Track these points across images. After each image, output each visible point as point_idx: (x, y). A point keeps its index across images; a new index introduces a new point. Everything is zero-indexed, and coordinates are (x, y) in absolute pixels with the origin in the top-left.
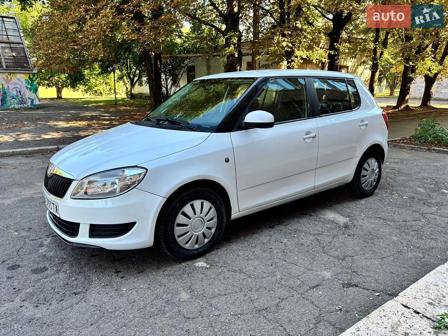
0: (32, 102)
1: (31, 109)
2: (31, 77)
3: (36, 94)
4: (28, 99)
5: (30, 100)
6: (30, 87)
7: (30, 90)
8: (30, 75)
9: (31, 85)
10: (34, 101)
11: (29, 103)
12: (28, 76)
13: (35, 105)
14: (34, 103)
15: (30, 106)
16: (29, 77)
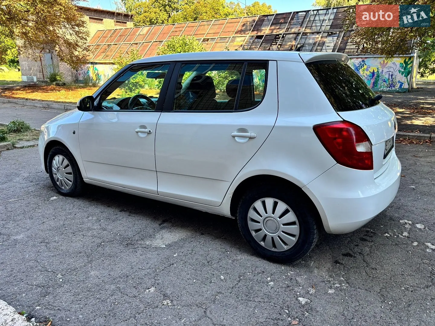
0: (401, 86)
1: (398, 92)
2: (407, 60)
3: (407, 78)
4: (398, 82)
5: (399, 84)
6: (403, 70)
7: (402, 74)
8: (406, 59)
9: (405, 69)
10: (403, 85)
11: (398, 86)
12: (404, 59)
13: (403, 88)
14: (402, 87)
15: (398, 89)
16: (405, 62)
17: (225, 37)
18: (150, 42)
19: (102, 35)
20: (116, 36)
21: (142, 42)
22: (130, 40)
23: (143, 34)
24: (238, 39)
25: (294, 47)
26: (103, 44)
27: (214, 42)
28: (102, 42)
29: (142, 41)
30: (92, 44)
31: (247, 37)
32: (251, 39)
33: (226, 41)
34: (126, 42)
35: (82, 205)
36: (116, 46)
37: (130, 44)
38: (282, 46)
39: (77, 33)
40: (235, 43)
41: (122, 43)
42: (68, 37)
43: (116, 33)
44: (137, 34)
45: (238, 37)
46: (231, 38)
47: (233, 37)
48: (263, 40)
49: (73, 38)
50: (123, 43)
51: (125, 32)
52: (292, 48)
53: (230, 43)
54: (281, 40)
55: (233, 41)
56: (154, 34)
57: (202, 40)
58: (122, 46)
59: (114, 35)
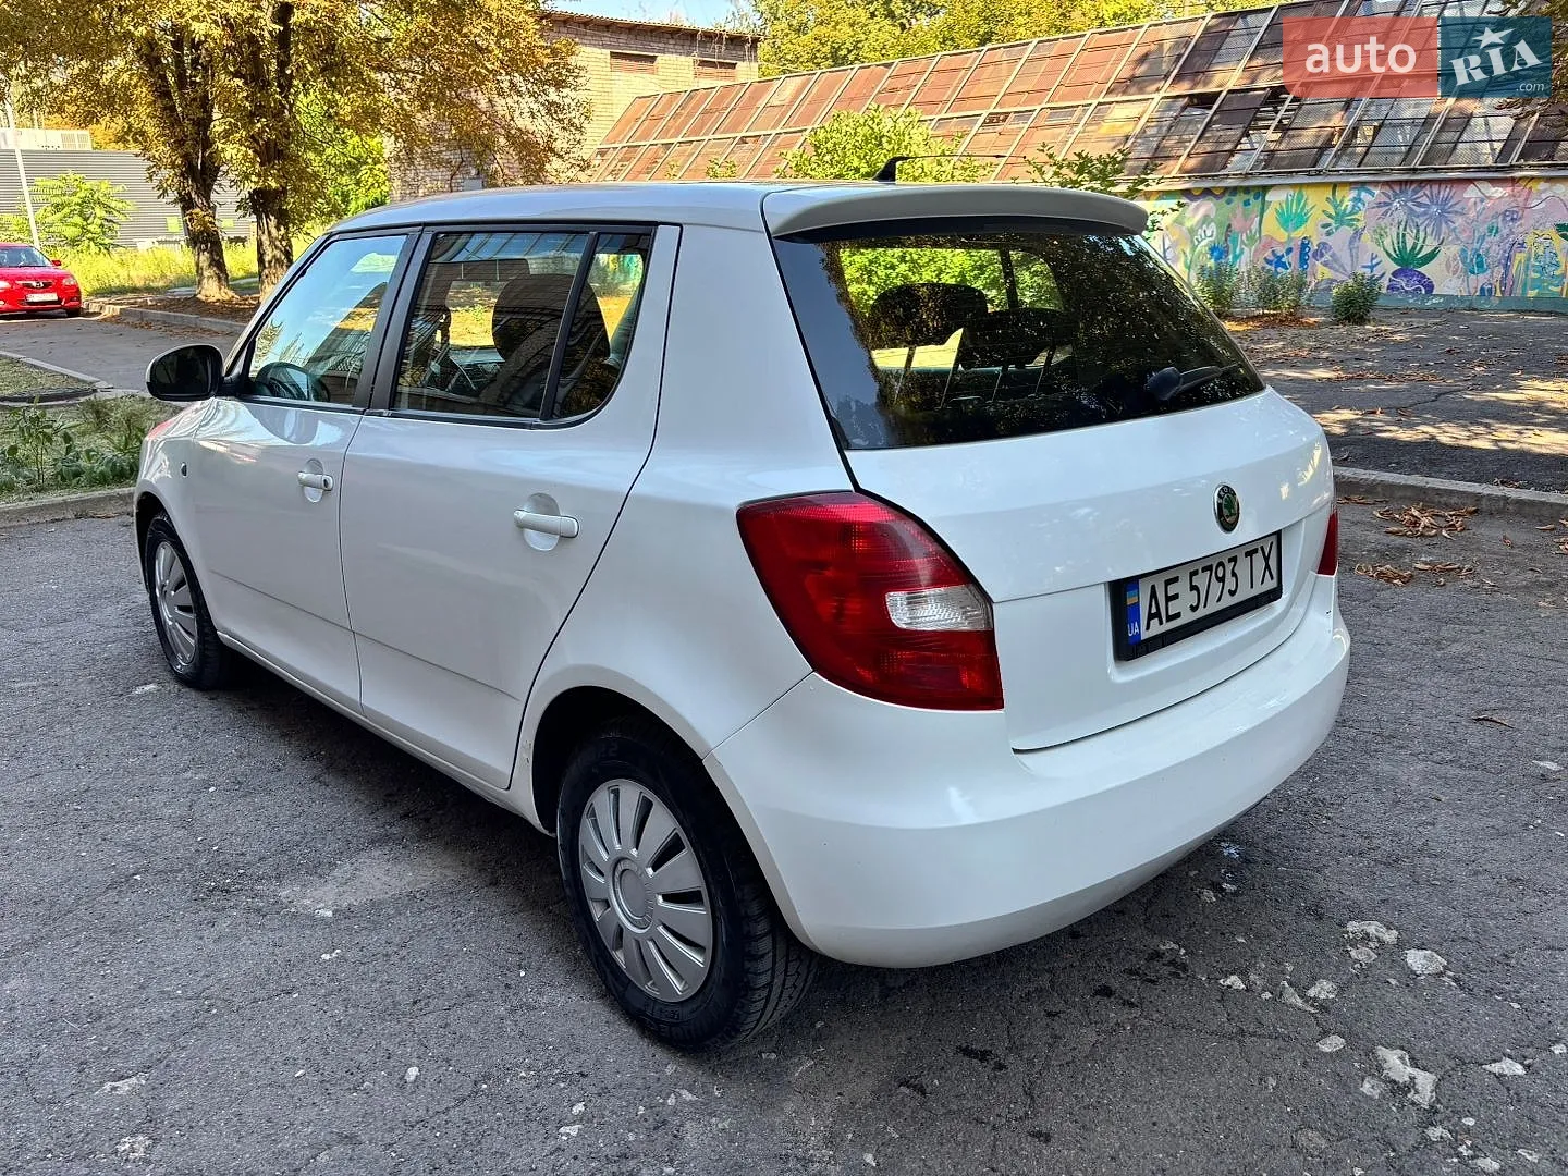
17: (1069, 107)
18: (801, 131)
19: (648, 112)
20: (690, 115)
21: (774, 132)
22: (734, 128)
23: (779, 103)
24: (1120, 112)
25: (1340, 136)
26: (648, 143)
27: (1026, 126)
28: (645, 136)
29: (774, 127)
30: (614, 145)
31: (1154, 103)
32: (1169, 108)
33: (1072, 120)
34: (722, 133)
35: (207, 723)
36: (689, 148)
37: (734, 138)
38: (1291, 133)
39: (552, 108)
40: (1105, 128)
41: (706, 138)
42: (523, 122)
43: (693, 102)
44: (761, 104)
45: (1117, 102)
46: (1092, 108)
47: (1100, 104)
48: (1215, 113)
49: (540, 128)
50: (711, 137)
51: (721, 98)
52: (1330, 140)
53: (1089, 129)
54: (1291, 110)
55: (1097, 119)
56: (820, 100)
57: (981, 119)
58: (707, 150)
59: (685, 112)
